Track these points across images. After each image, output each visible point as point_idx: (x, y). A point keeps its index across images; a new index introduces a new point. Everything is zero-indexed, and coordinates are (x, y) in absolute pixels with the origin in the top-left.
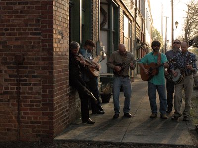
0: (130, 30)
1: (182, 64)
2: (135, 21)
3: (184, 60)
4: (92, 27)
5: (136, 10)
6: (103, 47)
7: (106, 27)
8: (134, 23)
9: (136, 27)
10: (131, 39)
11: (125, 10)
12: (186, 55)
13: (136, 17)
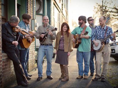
0: (59, 17)
1: (101, 36)
2: (62, 12)
3: (103, 32)
4: (28, 7)
5: (62, 4)
6: (37, 24)
7: (41, 12)
8: (61, 13)
9: (63, 17)
10: (59, 23)
11: (55, 3)
12: (105, 29)
13: (62, 9)
